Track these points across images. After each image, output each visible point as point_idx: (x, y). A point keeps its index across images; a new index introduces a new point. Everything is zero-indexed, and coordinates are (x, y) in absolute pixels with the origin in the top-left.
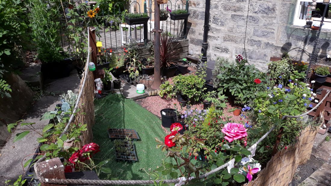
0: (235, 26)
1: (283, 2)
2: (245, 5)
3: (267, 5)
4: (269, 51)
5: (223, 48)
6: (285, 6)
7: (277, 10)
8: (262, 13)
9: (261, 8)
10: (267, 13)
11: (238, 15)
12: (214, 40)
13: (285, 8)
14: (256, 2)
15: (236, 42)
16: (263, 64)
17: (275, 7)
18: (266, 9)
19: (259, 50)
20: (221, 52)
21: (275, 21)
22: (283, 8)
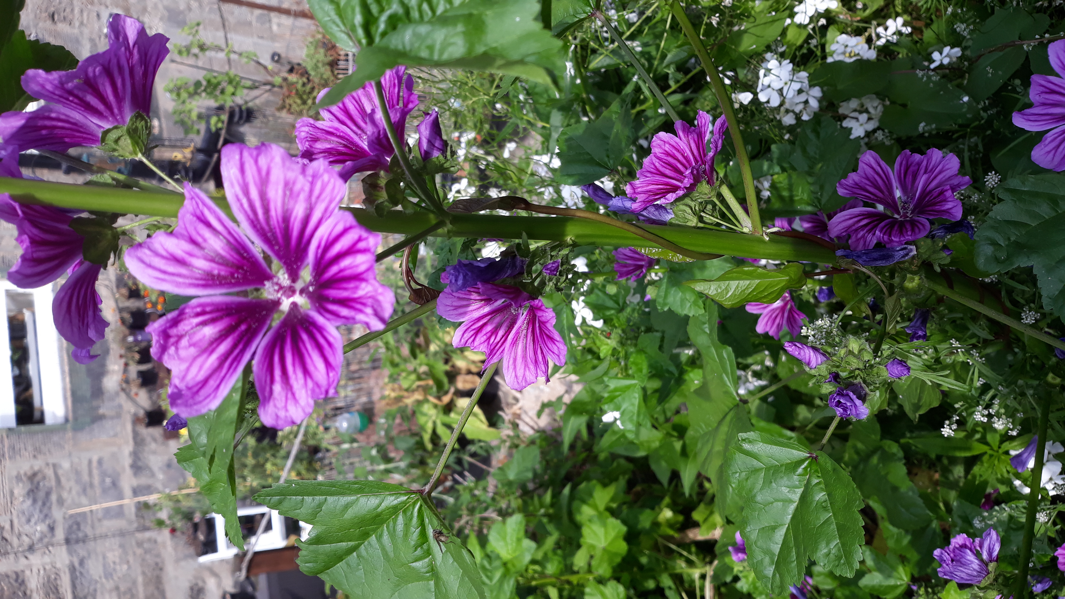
0: (109, 585)
1: (7, 456)
2: (35, 570)
3: (24, 501)
4: (153, 458)
6: (17, 447)
7: (32, 467)
8: (50, 508)
9: (36, 516)
10: (48, 494)
11: (74, 586)
13: (22, 446)
14: (19, 536)
15: (159, 567)
17: (25, 474)
18: (35, 501)
21: (66, 465)
22: (23, 451)
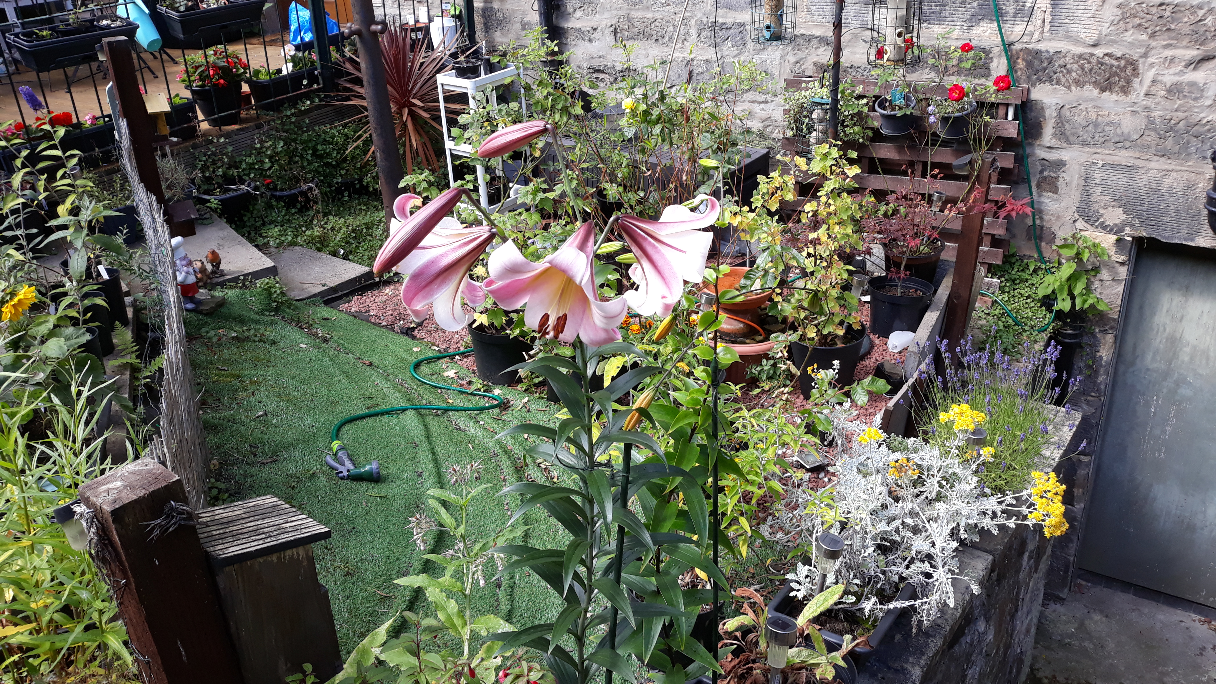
5: (617, 69)
12: (580, 43)
16: (762, 106)
20: (611, 83)
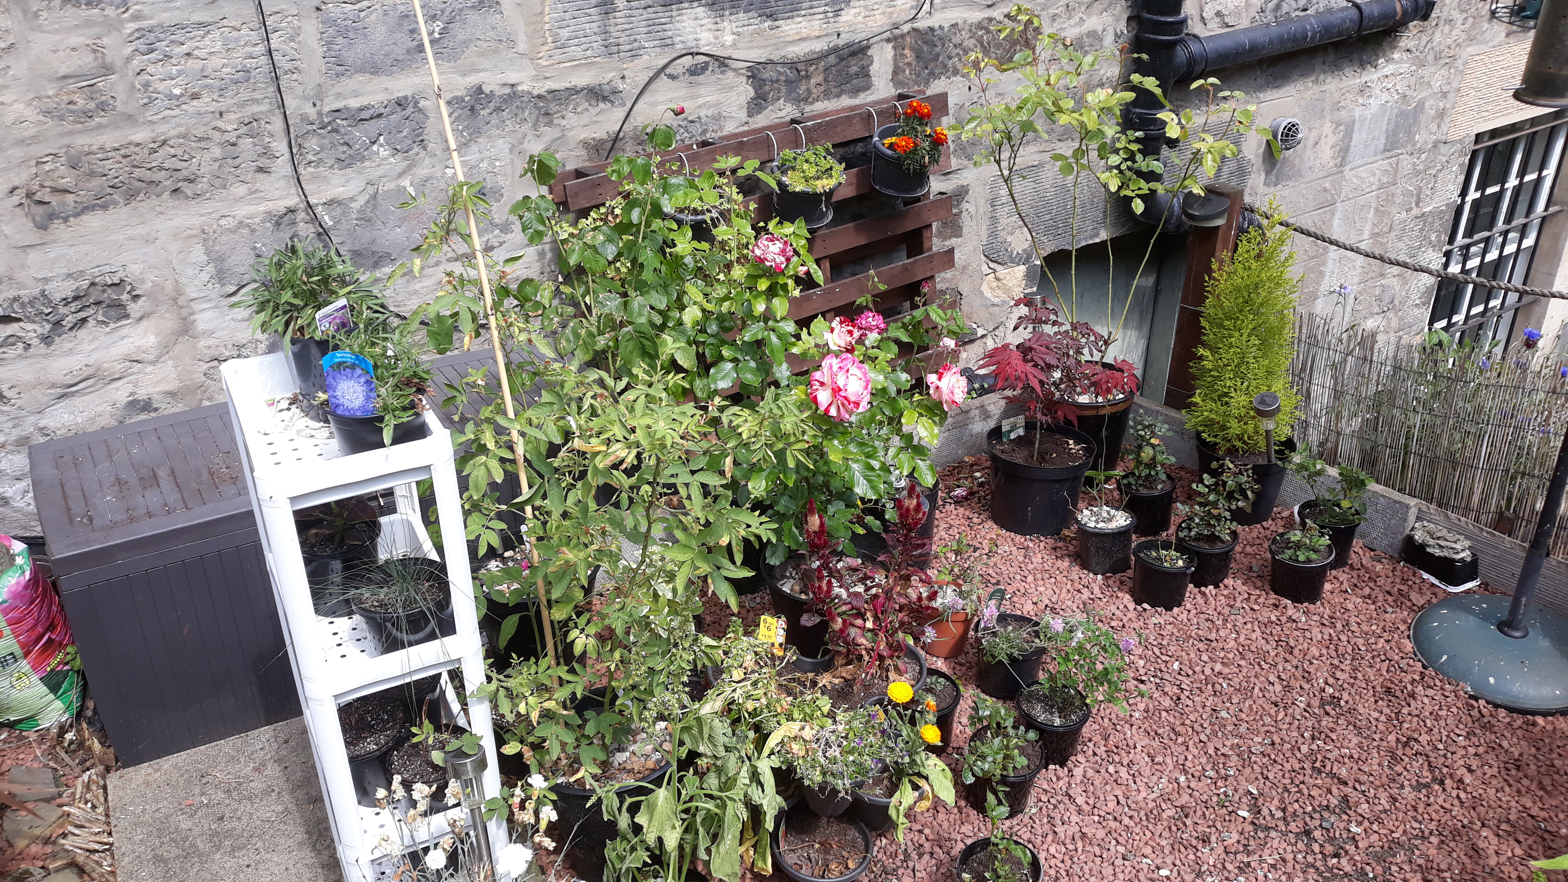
4: (502, 146)
5: (57, 297)
15: (183, 188)
19: (422, 172)
20: (47, 340)
